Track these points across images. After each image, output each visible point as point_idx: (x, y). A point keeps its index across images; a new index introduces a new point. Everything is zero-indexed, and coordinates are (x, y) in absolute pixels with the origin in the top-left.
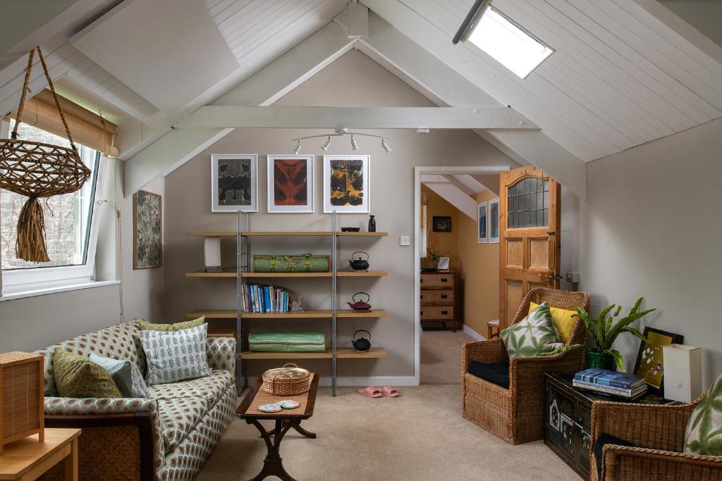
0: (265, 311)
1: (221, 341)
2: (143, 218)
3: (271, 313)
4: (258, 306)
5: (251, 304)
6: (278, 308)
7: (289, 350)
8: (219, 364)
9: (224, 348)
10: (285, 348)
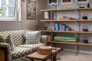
0: (59, 30)
1: (44, 36)
2: (30, 7)
3: (60, 31)
4: (57, 29)
5: (55, 29)
6: (62, 30)
7: (65, 41)
8: (43, 42)
9: (44, 38)
10: (64, 40)
